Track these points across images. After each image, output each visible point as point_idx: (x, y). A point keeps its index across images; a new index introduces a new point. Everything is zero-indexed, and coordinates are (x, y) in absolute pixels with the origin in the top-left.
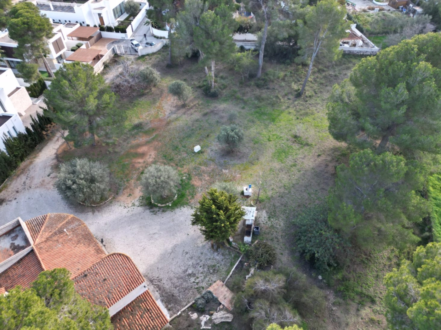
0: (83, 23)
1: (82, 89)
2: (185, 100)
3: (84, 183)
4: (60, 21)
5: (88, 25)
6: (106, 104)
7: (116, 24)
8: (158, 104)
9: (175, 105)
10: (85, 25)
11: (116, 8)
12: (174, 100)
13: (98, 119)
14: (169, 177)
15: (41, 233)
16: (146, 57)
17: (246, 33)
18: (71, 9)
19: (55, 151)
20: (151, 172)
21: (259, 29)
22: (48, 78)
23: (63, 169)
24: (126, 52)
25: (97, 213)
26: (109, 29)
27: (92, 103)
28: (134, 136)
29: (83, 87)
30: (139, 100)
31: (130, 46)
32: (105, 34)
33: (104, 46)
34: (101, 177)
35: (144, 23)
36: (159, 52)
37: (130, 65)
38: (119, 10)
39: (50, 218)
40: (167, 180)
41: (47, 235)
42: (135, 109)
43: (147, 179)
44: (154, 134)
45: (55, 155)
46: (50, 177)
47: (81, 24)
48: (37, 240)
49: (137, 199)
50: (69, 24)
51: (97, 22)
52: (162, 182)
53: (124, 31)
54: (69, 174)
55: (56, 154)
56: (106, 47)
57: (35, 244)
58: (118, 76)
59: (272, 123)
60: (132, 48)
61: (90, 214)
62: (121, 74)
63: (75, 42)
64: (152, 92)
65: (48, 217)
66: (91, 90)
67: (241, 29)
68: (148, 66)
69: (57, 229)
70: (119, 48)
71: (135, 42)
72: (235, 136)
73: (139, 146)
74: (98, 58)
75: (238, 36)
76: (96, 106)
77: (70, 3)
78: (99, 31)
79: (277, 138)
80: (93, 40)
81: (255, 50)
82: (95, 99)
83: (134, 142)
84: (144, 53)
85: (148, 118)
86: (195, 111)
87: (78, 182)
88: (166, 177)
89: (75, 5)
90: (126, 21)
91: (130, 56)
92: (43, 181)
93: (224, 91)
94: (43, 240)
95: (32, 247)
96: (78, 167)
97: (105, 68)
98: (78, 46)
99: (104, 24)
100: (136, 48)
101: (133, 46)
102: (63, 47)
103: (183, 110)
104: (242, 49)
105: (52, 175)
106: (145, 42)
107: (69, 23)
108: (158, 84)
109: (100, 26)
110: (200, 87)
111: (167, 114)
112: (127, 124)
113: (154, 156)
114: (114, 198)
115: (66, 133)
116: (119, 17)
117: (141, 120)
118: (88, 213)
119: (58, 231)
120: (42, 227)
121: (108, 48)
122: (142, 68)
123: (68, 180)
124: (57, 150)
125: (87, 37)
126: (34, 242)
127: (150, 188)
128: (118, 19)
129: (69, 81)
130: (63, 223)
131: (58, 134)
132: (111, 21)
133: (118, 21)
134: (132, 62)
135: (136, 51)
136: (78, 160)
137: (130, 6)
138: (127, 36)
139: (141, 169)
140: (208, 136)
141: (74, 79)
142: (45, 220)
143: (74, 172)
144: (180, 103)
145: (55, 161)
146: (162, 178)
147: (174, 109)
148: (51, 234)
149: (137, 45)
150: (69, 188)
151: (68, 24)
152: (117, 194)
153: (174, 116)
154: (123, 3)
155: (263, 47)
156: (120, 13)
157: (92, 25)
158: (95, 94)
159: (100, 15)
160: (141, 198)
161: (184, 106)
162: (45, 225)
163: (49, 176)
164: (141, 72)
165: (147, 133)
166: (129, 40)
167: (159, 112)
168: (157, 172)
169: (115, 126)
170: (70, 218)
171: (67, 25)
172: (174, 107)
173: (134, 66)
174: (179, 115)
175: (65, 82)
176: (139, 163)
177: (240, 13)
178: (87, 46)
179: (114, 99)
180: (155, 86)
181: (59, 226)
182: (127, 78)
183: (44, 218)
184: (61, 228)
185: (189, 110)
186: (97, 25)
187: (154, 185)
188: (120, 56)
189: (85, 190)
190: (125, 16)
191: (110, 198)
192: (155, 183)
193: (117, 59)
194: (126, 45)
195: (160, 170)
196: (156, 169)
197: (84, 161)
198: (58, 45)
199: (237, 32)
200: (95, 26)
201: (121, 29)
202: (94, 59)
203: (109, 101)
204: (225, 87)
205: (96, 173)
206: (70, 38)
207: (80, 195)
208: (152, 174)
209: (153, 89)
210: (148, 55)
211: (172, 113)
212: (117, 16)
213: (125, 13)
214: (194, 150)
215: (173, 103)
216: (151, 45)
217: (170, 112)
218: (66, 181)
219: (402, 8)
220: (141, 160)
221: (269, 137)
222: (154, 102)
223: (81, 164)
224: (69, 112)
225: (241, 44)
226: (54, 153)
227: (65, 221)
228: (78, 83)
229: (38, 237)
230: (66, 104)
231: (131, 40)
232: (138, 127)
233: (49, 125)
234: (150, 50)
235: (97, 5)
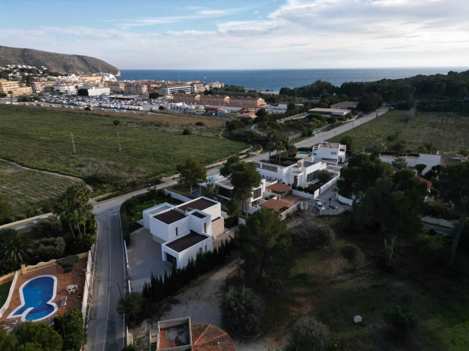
0: (281, 180)
1: (268, 230)
2: (356, 266)
3: (244, 309)
4: (263, 176)
5: (284, 183)
6: (283, 247)
7: (307, 186)
8: (326, 261)
9: (343, 267)
10: (282, 182)
11: (311, 173)
12: (344, 262)
13: (271, 257)
14: (320, 336)
15: (200, 338)
16: (326, 217)
17: (440, 218)
18: (275, 170)
19: (226, 275)
20: (304, 323)
21: (457, 218)
22: (241, 216)
23: (231, 290)
24: (309, 209)
25: (243, 344)
26: (300, 189)
27: (272, 242)
28: (296, 284)
29: (270, 229)
30: (310, 253)
31: (314, 206)
32: (296, 192)
33: (292, 201)
34: (258, 310)
35: (332, 190)
36: (339, 216)
37: (309, 221)
38: (312, 176)
39: (210, 328)
40: (318, 338)
41: (203, 341)
42: (304, 259)
43: (298, 327)
44: (315, 289)
45: (226, 278)
46: (217, 295)
47: (278, 181)
48: (196, 342)
49: (283, 347)
50: (269, 180)
51: (292, 182)
52: (313, 337)
53: (312, 193)
54: (234, 296)
55: (227, 277)
56: (293, 202)
58: (296, 227)
60: (315, 207)
61: (238, 342)
62: (300, 226)
63: (270, 193)
64: (324, 249)
65: (208, 327)
66: (275, 232)
67: (434, 212)
68: (326, 225)
69: (212, 340)
70: (304, 205)
71: (320, 203)
72: (407, 319)
73: (299, 295)
74: (284, 209)
75: (428, 219)
76: (274, 246)
77: (275, 165)
78: (291, 188)
80: (284, 194)
81: (448, 237)
82: (275, 240)
83: (295, 290)
84: (325, 214)
85: (313, 272)
86: (364, 280)
87: (239, 307)
88: (318, 334)
89: (279, 168)
90: (316, 185)
91: (312, 213)
92: (211, 297)
93: (402, 269)
94: (200, 344)
95: (191, 346)
96: (243, 293)
97: (287, 218)
98: (272, 197)
99: (297, 184)
100: (319, 208)
101: (316, 206)
102: (260, 196)
104: (432, 232)
105: (218, 295)
106: (328, 205)
107: (270, 179)
108: (332, 243)
109: (293, 185)
110: (374, 257)
111: (333, 273)
112: (294, 272)
113: (310, 310)
114: (261, 336)
115: (242, 262)
116: (311, 181)
117: (306, 272)
118: (236, 341)
119: (213, 341)
120: (202, 333)
121: (294, 204)
122: (320, 226)
123: (233, 301)
124: (229, 274)
125: (281, 192)
126: (193, 344)
127: (299, 339)
128: (309, 183)
129: (261, 221)
130: (218, 337)
131: (235, 261)
132: (303, 181)
133: (309, 184)
134: (312, 219)
135: (318, 210)
136: (244, 287)
137: (323, 174)
138: (313, 197)
139: (294, 318)
140: (373, 310)
141: (266, 220)
142: (206, 328)
143: (238, 296)
144: (349, 267)
145: (224, 283)
146: (313, 333)
147: (342, 271)
148: (206, 342)
149: (320, 206)
150: (230, 309)
151: (269, 179)
152: (266, 334)
153: (340, 278)
154: (317, 171)
155: (458, 236)
156: (312, 178)
157: (287, 183)
158: (277, 236)
159: (295, 177)
160: (286, 348)
161: (352, 271)
162: (204, 332)
163: (216, 294)
164: (319, 229)
165: (308, 285)
166: (314, 200)
167: (326, 270)
168: (310, 325)
169: (282, 269)
170: (224, 335)
171: (268, 180)
172: (342, 269)
173: (313, 223)
174: (345, 279)
175: (258, 222)
176: (294, 311)
177: (436, 199)
178: (278, 198)
179: (290, 245)
180: (327, 245)
181: (214, 338)
182: (304, 231)
183: (206, 327)
184: (215, 341)
185: (358, 276)
186: (291, 184)
187: (304, 337)
188: (303, 211)
189: (242, 316)
190: (317, 181)
191: (258, 335)
192: (305, 336)
193: (299, 213)
194: (310, 204)
195: (313, 324)
196: (310, 322)
197: (249, 290)
198: (258, 193)
199: (429, 215)
200: (289, 185)
201: (311, 190)
202: (281, 209)
203: (286, 245)
204: (404, 265)
205: (255, 305)
206: (267, 190)
207: (237, 319)
208: (305, 325)
209: (325, 247)
210: (328, 216)
211: (339, 274)
212: (309, 180)
213: (317, 179)
214: (353, 319)
215: (342, 264)
216: (333, 208)
217: (337, 272)
218: (230, 302)
220: (296, 310)
221: (454, 338)
222: (323, 258)
223: (245, 290)
224: (252, 245)
225: (432, 227)
226: (226, 276)
227: (220, 336)
228: (267, 224)
229: (197, 340)
231: (317, 201)
232: (303, 277)
233: (232, 252)
234: (331, 212)
235: (296, 170)
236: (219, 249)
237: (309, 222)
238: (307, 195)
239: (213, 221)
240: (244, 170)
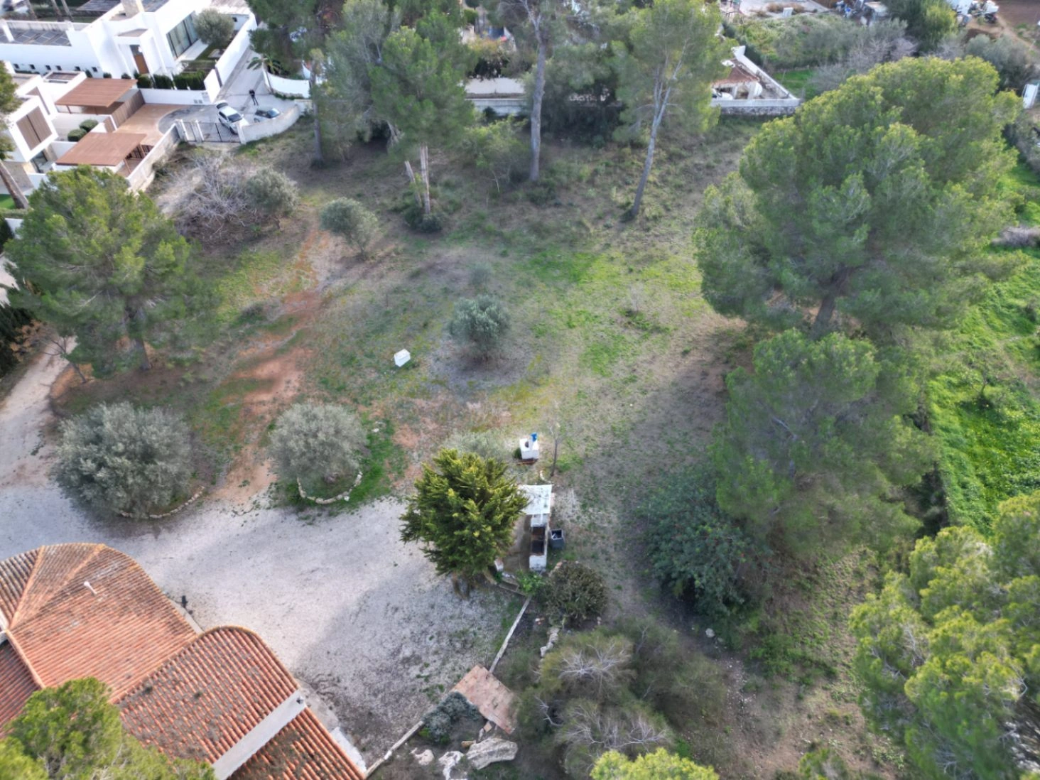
0: (95, 69)
1: (100, 231)
2: (364, 244)
3: (127, 463)
4: (33, 67)
5: (107, 76)
6: (168, 266)
7: (179, 70)
8: (297, 258)
9: (339, 258)
10: (99, 75)
11: (175, 30)
12: (337, 245)
13: (150, 303)
14: (337, 432)
15: (25, 597)
16: (260, 146)
17: (496, 76)
18: (59, 38)
19: (46, 391)
20: (293, 423)
21: (527, 67)
22: (14, 211)
23: (69, 433)
24: (208, 135)
25: (164, 534)
26: (162, 83)
27: (131, 265)
28: (243, 339)
29: (106, 229)
30: (251, 250)
31: (218, 121)
32: (152, 95)
33: (152, 123)
34: (168, 446)
35: (248, 65)
36: (289, 133)
37: (220, 167)
38: (182, 34)
39: (46, 558)
40: (335, 439)
41: (41, 600)
42: (241, 272)
43: (283, 440)
44: (294, 332)
45: (47, 401)
46: (39, 455)
47: (88, 74)
48: (17, 614)
49: (264, 490)
50: (57, 74)
51: (131, 67)
52: (322, 444)
53: (198, 85)
54: (86, 444)
55: (48, 397)
56: (157, 125)
57: (13, 626)
58: (192, 196)
59: (574, 285)
60: (223, 125)
61: (149, 537)
62: (200, 190)
63: (76, 119)
64: (282, 229)
65: (40, 557)
66: (126, 233)
67: (484, 69)
68: (266, 167)
69: (66, 583)
70: (190, 126)
71: (228, 111)
72: (491, 321)
73: (258, 361)
74: (137, 154)
75: (477, 86)
76: (141, 273)
77: (56, 23)
78: (135, 87)
79: (587, 319)
80: (122, 111)
81: (519, 118)
82: (137, 254)
83: (246, 353)
84: (254, 136)
85: (275, 294)
86: (390, 269)
87: (110, 464)
88: (332, 431)
89: (69, 27)
90: (203, 61)
91: (220, 144)
92: (22, 467)
93: (456, 217)
94: (33, 613)
95: (6, 634)
96: (108, 426)
97: (157, 177)
98: (86, 128)
99: (147, 71)
100: (233, 125)
101: (225, 121)
102: (47, 133)
103: (361, 268)
104: (490, 115)
105: (42, 452)
106: (253, 109)
107: (57, 71)
108: (295, 208)
109: (136, 76)
110: (396, 210)
111: (321, 279)
112: (225, 312)
113: (297, 385)
114: (206, 493)
115: (72, 345)
116: (184, 51)
117: (259, 300)
118: (144, 537)
119: (69, 587)
120: (26, 581)
121: (163, 129)
122: (252, 172)
123: (85, 460)
124: (52, 387)
125: (108, 105)
126: (10, 622)
127: (293, 463)
128: (183, 57)
129: (68, 214)
130: (80, 567)
131: (52, 349)
132: (164, 62)
133: (183, 62)
134: (225, 160)
135: (234, 133)
136: (105, 408)
137: (209, 23)
138: (206, 97)
139: (268, 417)
140: (425, 325)
141: (80, 209)
142: (33, 564)
143: (98, 440)
144: (352, 251)
145: (48, 416)
146: (321, 436)
147: (338, 267)
148: (51, 596)
149: (233, 118)
150: (88, 479)
151: (54, 74)
152: (213, 483)
153: (339, 284)
154: (190, 17)
155: (538, 107)
156: (185, 43)
157: (116, 75)
158: (137, 243)
159: (134, 48)
160: (274, 488)
161: (361, 258)
162: (34, 575)
163: (34, 453)
164: (250, 183)
165: (276, 328)
166: (213, 106)
167: (303, 278)
168: (308, 421)
169: (194, 319)
170: (96, 553)
171: (51, 76)
172: (337, 262)
173: (232, 169)
174: (351, 282)
175: (58, 219)
176: (263, 403)
177: (478, 32)
178: (109, 127)
179: (186, 253)
180: (286, 214)
181: (71, 576)
182: (216, 198)
183: (32, 559)
184: (76, 579)
185: (373, 266)
186: (131, 74)
187: (303, 454)
188: (194, 147)
189: (130, 481)
190: (199, 48)
191: (197, 496)
192: (304, 450)
193: (185, 154)
194: (206, 119)
195: (315, 417)
196: (305, 414)
197: (122, 409)
198: (34, 128)
199: (475, 77)
200: (125, 77)
201: (192, 80)
202: (129, 157)
203: (173, 259)
204: (457, 207)
205: (154, 438)
206: (64, 108)
207: (119, 495)
208: (297, 426)
209: (283, 222)
210: (263, 140)
211: (334, 276)
212: (178, 49)
213: (199, 42)
214: (394, 361)
215: (334, 252)
216: (269, 116)
217: (329, 275)
218: (79, 463)
219: (843, 6)
220: (265, 397)
221: (570, 317)
222: (288, 252)
223: (113, 416)
224: (74, 292)
225: (486, 103)
226: (42, 396)
227: (86, 562)
228: (90, 219)
229: (20, 607)
230: (66, 272)
231: (219, 106)
232: (253, 316)
233: (25, 328)
234: (269, 128)
235: (126, 25)
237: (223, 171)
238: (187, 97)
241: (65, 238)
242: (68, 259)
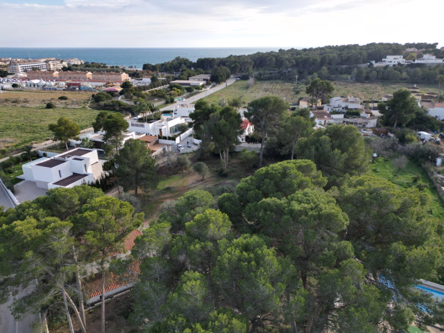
0: (148, 133)
2: (204, 177)
5: (151, 135)
8: (185, 179)
10: (149, 135)
11: (173, 127)
12: (197, 177)
16: (185, 154)
18: (142, 126)
24: (172, 151)
26: (165, 138)
28: (163, 194)
32: (161, 141)
33: (159, 147)
35: (189, 136)
36: (194, 152)
37: (173, 158)
38: (174, 129)
42: (169, 180)
44: (177, 193)
47: (146, 134)
50: (139, 134)
51: (158, 133)
53: (174, 139)
60: (177, 149)
62: (166, 162)
64: (183, 172)
67: (254, 141)
70: (168, 148)
71: (180, 145)
73: (165, 198)
77: (142, 123)
78: (157, 138)
80: (152, 144)
83: (162, 196)
84: (184, 152)
85: (176, 185)
86: (209, 184)
89: (146, 124)
90: (177, 135)
93: (233, 174)
99: (162, 135)
100: (179, 149)
103: (201, 183)
109: (158, 136)
110: (217, 171)
111: (189, 184)
112: (161, 187)
117: (171, 186)
121: (161, 148)
125: (149, 141)
132: (166, 133)
133: (172, 135)
134: (175, 156)
135: (179, 151)
137: (182, 126)
138: (175, 142)
144: (200, 178)
149: (180, 147)
154: (177, 124)
156: (174, 131)
157: (153, 135)
159: (160, 130)
161: (202, 180)
165: (172, 192)
166: (176, 144)
167: (185, 183)
171: (137, 134)
172: (195, 181)
173: (176, 159)
174: (197, 185)
180: (185, 169)
182: (169, 163)
185: (205, 183)
186: (157, 135)
188: (167, 153)
190: (178, 132)
193: (165, 154)
194: (173, 147)
200: (156, 136)
201: (172, 138)
204: (234, 172)
210: (187, 153)
211: (193, 184)
212: (172, 132)
215: (195, 178)
216: (190, 147)
219: (383, 135)
222: (183, 177)
225: (253, 149)
231: (178, 144)
232: (168, 189)
234: (189, 150)
235: (160, 124)
236: (101, 180)
238: (171, 142)
239: (92, 165)
240: (113, 117)
241: (129, 152)
242: (127, 158)
